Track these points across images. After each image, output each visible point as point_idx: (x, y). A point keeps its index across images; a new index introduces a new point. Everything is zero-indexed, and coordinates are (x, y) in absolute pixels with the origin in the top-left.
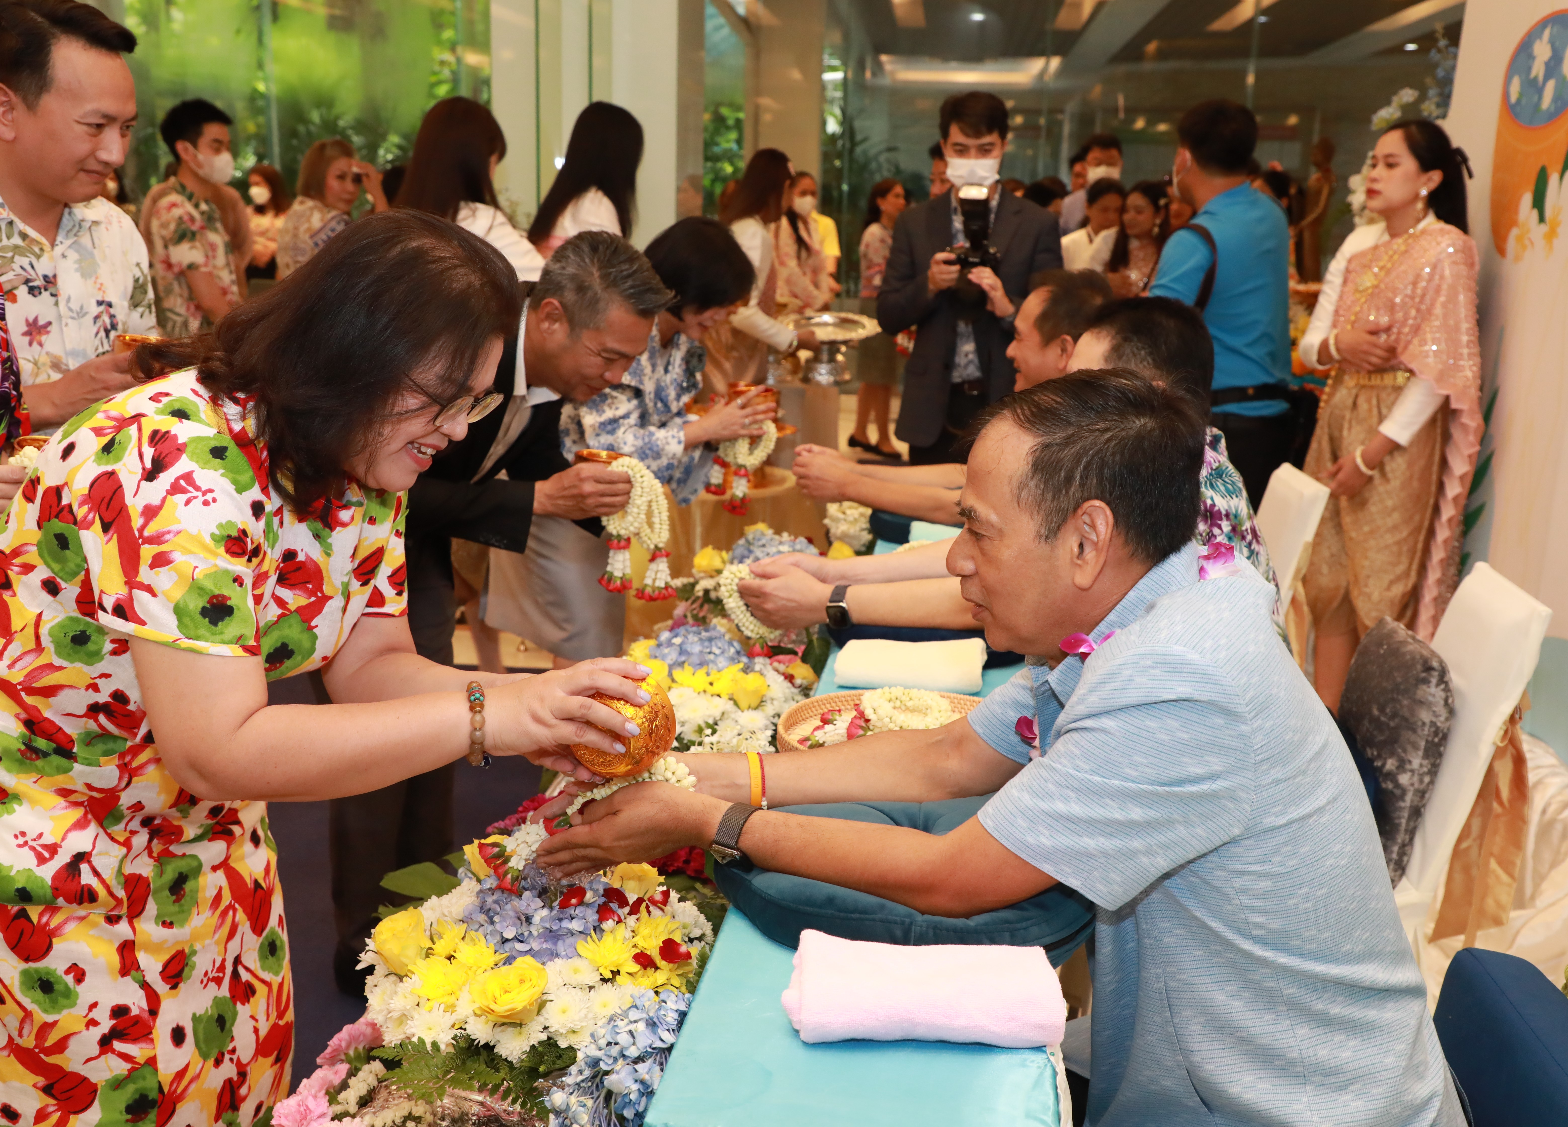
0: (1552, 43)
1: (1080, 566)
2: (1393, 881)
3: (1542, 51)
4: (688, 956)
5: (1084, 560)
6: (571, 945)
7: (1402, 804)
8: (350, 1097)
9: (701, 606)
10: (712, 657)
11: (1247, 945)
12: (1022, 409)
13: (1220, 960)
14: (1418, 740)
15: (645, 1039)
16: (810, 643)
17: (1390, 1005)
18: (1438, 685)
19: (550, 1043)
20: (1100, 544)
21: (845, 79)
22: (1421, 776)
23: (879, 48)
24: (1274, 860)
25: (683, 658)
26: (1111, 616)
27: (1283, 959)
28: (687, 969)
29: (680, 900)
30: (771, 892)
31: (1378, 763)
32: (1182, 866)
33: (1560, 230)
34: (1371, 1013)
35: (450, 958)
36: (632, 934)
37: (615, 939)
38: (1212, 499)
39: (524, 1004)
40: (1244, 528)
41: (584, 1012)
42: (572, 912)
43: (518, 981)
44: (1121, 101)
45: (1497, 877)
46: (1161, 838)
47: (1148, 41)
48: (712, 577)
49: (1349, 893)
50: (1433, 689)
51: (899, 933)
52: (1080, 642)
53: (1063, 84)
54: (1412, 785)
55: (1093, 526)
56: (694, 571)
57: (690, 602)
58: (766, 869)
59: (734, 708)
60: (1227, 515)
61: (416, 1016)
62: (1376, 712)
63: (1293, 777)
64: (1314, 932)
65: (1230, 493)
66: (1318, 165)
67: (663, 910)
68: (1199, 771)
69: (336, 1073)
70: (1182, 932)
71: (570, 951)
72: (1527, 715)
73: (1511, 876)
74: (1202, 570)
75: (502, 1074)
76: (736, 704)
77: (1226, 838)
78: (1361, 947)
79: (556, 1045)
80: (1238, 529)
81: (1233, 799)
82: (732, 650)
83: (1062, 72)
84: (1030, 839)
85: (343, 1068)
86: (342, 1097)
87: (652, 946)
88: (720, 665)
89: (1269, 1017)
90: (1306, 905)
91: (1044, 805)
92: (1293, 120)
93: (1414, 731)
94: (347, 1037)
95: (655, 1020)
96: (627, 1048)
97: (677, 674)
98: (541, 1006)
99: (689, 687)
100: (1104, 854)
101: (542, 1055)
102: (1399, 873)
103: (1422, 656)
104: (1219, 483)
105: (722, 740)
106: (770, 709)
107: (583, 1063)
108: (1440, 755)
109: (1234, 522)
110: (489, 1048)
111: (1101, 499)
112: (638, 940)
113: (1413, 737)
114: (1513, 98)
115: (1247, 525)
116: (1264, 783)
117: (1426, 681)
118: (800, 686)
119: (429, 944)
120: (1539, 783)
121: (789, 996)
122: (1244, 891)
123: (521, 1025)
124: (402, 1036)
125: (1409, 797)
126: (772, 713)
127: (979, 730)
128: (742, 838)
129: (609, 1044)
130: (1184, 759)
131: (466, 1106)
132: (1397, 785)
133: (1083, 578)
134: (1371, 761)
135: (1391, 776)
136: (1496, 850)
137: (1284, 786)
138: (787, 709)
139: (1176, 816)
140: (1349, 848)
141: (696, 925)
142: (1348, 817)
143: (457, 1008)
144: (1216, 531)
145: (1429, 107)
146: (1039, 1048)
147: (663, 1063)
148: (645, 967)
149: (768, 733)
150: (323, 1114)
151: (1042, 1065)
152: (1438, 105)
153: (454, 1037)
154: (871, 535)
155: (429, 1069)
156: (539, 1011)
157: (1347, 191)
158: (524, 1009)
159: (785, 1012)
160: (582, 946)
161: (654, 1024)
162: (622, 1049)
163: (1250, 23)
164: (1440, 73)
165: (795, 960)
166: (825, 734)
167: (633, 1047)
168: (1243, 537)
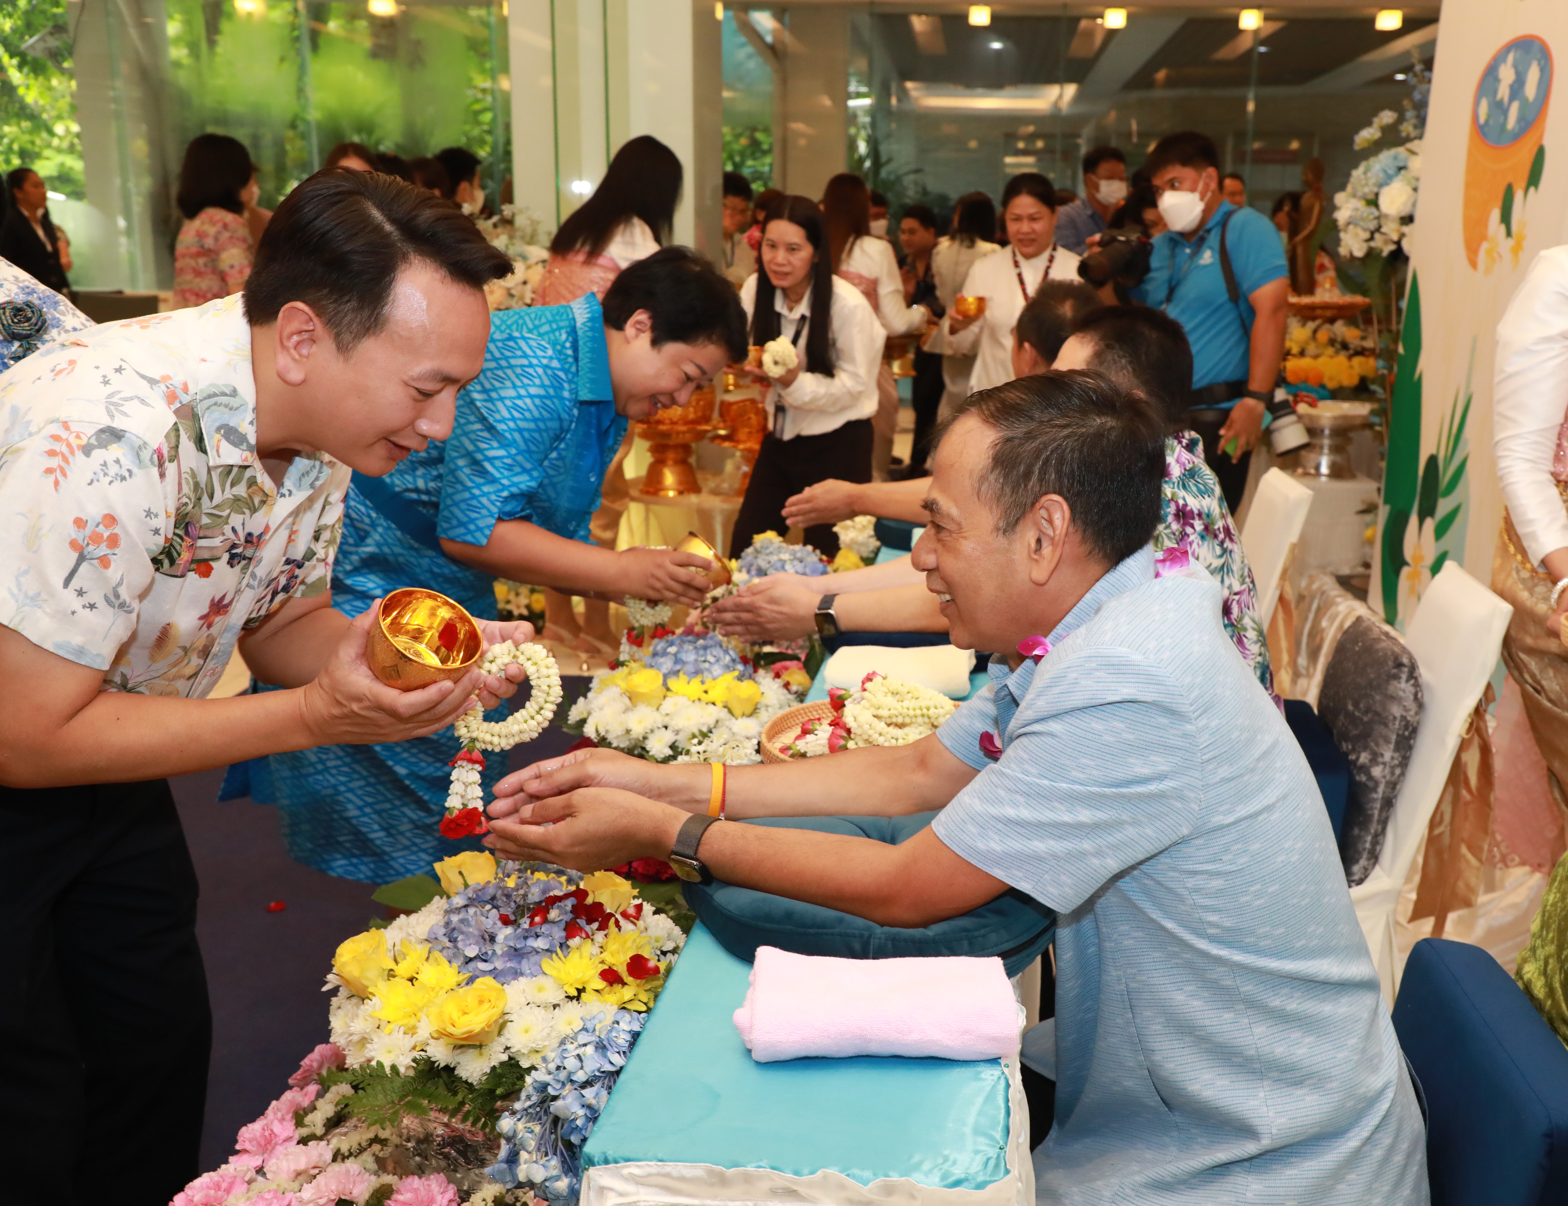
0: (1515, 66)
1: (1036, 561)
3: (1506, 74)
4: (657, 970)
5: (1040, 555)
6: (535, 964)
7: (1375, 796)
8: (317, 1119)
10: (706, 665)
11: (1202, 945)
12: (988, 406)
13: (1179, 961)
14: (1390, 733)
15: (594, 1063)
16: (812, 648)
17: (1345, 1000)
18: (1407, 681)
19: (511, 1064)
20: (1057, 538)
21: (873, 105)
22: (1393, 768)
23: (906, 74)
24: (1225, 858)
25: (678, 667)
26: (1068, 619)
27: (1238, 957)
28: (654, 982)
29: (655, 913)
31: (1352, 757)
32: (1133, 868)
33: (1525, 244)
34: (1327, 1009)
35: (411, 980)
36: (599, 950)
37: (581, 957)
38: (1184, 499)
39: (483, 1025)
40: (1216, 527)
41: (547, 1031)
42: (538, 930)
43: (476, 1002)
44: (1134, 126)
45: (1467, 862)
46: (1110, 839)
47: (1157, 70)
49: (1302, 889)
50: (1403, 685)
51: (857, 946)
52: (1036, 644)
53: (1081, 109)
54: (1384, 777)
55: (1050, 521)
58: (728, 882)
59: (729, 716)
60: (1200, 515)
61: (376, 1040)
62: (1350, 707)
63: (1242, 776)
64: (1268, 929)
65: (1202, 493)
66: (1311, 186)
67: (635, 924)
68: (1146, 771)
69: (307, 1093)
70: (1141, 934)
71: (535, 968)
73: (1480, 860)
74: (1156, 572)
75: (460, 1097)
76: (730, 712)
77: (1174, 838)
78: (1315, 942)
79: (517, 1065)
80: (1211, 528)
81: (1182, 798)
82: (728, 658)
83: (1078, 98)
84: (981, 845)
85: (313, 1088)
86: (308, 1119)
87: (619, 961)
88: (715, 674)
89: (1228, 1016)
90: (1259, 902)
91: (994, 811)
92: (1295, 145)
93: (1386, 725)
94: (318, 1057)
95: (605, 1043)
96: (574, 1073)
97: (672, 683)
98: (501, 1027)
99: (684, 695)
100: (1055, 856)
101: (501, 1076)
102: (1372, 861)
103: (1393, 652)
104: (1191, 483)
105: (709, 749)
106: (762, 716)
107: (531, 1089)
108: (1410, 748)
109: (1206, 520)
110: (449, 1070)
111: (1060, 494)
112: (606, 956)
113: (1385, 731)
114: (1482, 119)
115: (1220, 524)
116: (1212, 782)
117: (1397, 677)
118: (796, 693)
119: (392, 965)
121: (741, 1016)
122: (1197, 890)
123: (480, 1046)
124: (363, 1059)
125: (1381, 789)
126: (763, 719)
127: (946, 742)
128: (701, 849)
129: (558, 1068)
130: (1129, 760)
131: (432, 1126)
132: (1370, 778)
133: (1040, 573)
135: (1365, 769)
136: (1466, 835)
137: (1232, 785)
138: (779, 714)
139: (1124, 817)
140: (1299, 845)
141: (669, 937)
142: (1299, 814)
143: (418, 1030)
144: (1189, 530)
145: (1407, 128)
146: (994, 1061)
147: (610, 1088)
148: (611, 984)
149: (755, 742)
150: (288, 1139)
151: (995, 1078)
152: (1415, 127)
153: (414, 1060)
154: (878, 543)
155: (386, 1095)
156: (499, 1034)
157: (1334, 208)
158: (483, 1032)
159: (738, 1030)
160: (547, 964)
161: (604, 1048)
162: (570, 1074)
163: (1250, 52)
164: (1417, 96)
165: (751, 978)
166: (805, 745)
167: (581, 1072)
168: (1216, 536)
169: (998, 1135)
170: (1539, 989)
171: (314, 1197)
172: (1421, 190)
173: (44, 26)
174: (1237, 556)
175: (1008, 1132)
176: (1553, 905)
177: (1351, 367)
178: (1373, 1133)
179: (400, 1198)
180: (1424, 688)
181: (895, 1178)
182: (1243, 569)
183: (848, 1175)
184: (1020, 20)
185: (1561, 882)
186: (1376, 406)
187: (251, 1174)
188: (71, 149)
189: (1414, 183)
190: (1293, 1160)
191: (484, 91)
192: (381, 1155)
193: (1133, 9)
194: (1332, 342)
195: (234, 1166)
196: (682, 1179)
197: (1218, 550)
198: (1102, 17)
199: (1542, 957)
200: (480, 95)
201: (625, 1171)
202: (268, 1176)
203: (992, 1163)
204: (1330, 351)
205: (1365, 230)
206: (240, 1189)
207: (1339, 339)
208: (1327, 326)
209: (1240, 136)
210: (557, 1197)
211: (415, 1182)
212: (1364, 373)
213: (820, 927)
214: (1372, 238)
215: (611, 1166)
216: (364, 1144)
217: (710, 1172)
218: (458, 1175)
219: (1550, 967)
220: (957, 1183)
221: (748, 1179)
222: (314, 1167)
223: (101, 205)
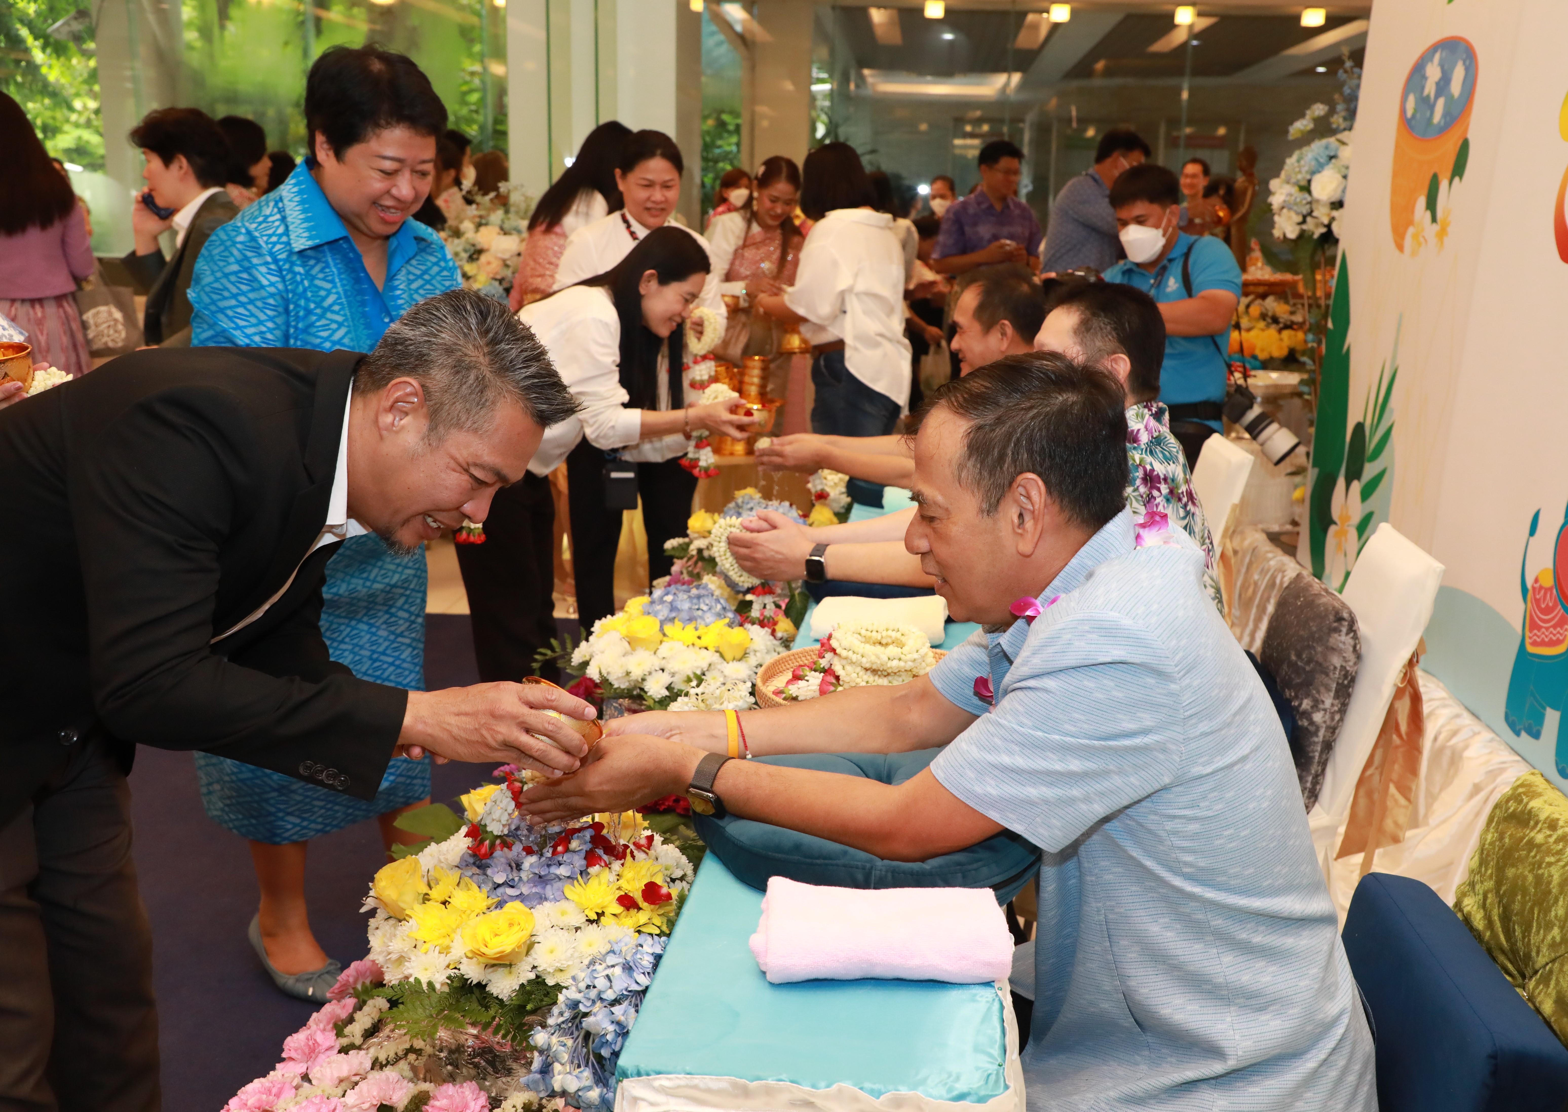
0: (1442, 65)
1: (1021, 535)
2: (1307, 807)
3: (1433, 72)
4: (669, 896)
5: (1024, 529)
6: (558, 890)
7: (1316, 739)
8: (355, 1030)
9: (696, 563)
10: (700, 613)
11: (1178, 882)
12: (956, 397)
13: (1154, 896)
14: (1330, 682)
15: (622, 983)
16: (792, 597)
17: (1306, 933)
18: (1347, 634)
19: (539, 981)
20: (1037, 511)
21: (832, 90)
22: (1333, 714)
23: (863, 63)
24: (1202, 805)
25: (673, 615)
26: (1056, 582)
27: (1210, 894)
28: (668, 908)
29: (664, 843)
30: (743, 839)
31: (1295, 703)
32: (1119, 812)
33: (1450, 229)
34: (1288, 941)
35: (444, 903)
36: (616, 878)
37: (600, 884)
38: (1151, 464)
39: (513, 947)
40: (1180, 491)
41: (570, 951)
42: (560, 859)
43: (507, 925)
44: (1074, 113)
45: (1396, 801)
46: (1097, 787)
47: (1097, 60)
48: (704, 537)
49: (1271, 832)
50: (1343, 638)
51: (860, 877)
52: (1028, 605)
53: (1024, 96)
54: (1325, 722)
55: (1029, 497)
56: (689, 532)
57: (685, 559)
58: (740, 816)
59: (720, 660)
60: (1165, 480)
61: (413, 958)
62: (1293, 658)
63: (1220, 730)
64: (1240, 869)
65: (1168, 460)
66: (1243, 170)
67: (647, 854)
68: (1132, 727)
69: (344, 1007)
70: (1120, 870)
71: (558, 894)
72: (1422, 659)
73: (1409, 800)
74: (1138, 537)
75: (492, 1012)
76: (722, 656)
77: (1158, 786)
78: (1281, 881)
79: (544, 983)
80: (1175, 491)
81: (1164, 750)
82: (719, 607)
83: (1022, 86)
84: (978, 789)
85: (350, 1002)
86: (348, 1030)
87: (635, 888)
88: (708, 621)
89: (1198, 947)
90: (1231, 845)
91: (991, 758)
92: (1222, 131)
93: (1327, 675)
94: (354, 973)
95: (631, 964)
96: (604, 992)
97: (668, 628)
98: (530, 947)
99: (679, 641)
100: (1046, 802)
101: (530, 993)
102: (1312, 800)
103: (1334, 607)
104: (1158, 450)
105: (707, 691)
106: (753, 660)
107: (563, 1006)
108: (1349, 695)
109: (1171, 485)
110: (481, 986)
111: (1034, 472)
112: (622, 883)
113: (1326, 680)
114: (1409, 114)
115: (1183, 488)
116: (1192, 736)
117: (1337, 630)
118: (782, 640)
119: (425, 890)
120: (1431, 714)
121: (756, 940)
122: (1175, 833)
123: (510, 965)
124: (401, 976)
125: (1321, 733)
126: (755, 664)
127: (938, 684)
128: (716, 783)
129: (588, 987)
130: (1120, 716)
131: (463, 1038)
132: (1312, 723)
133: (1024, 546)
134: (1289, 701)
135: (1307, 715)
136: (1395, 776)
137: (1210, 738)
138: (769, 660)
139: (1112, 767)
141: (678, 866)
142: (1270, 764)
143: (452, 950)
144: (1155, 493)
145: (1337, 120)
146: (988, 984)
147: (637, 1006)
148: (628, 909)
149: (749, 684)
150: (330, 1048)
151: (990, 1000)
152: (1345, 119)
153: (449, 978)
154: (849, 500)
155: (425, 1009)
156: (527, 953)
157: (1269, 193)
158: (513, 952)
159: (753, 955)
160: (569, 890)
161: (630, 968)
162: (600, 993)
163: (1184, 46)
164: (1347, 90)
165: (763, 905)
166: (798, 689)
167: (610, 991)
168: (1180, 500)
169: (996, 1051)
170: (1479, 922)
171: (358, 1102)
172: (1350, 178)
173: (67, 11)
174: (1198, 519)
175: (1005, 1051)
176: (1490, 844)
177: (1281, 340)
178: (1330, 1054)
179: (437, 1103)
180: (1362, 641)
181: (904, 1091)
182: (1203, 531)
183: (861, 1089)
184: (971, 14)
185: (1498, 823)
186: (1305, 376)
187: (298, 1080)
188: (88, 124)
189: (1344, 171)
190: (1255, 1078)
191: (473, 74)
192: (416, 1063)
193: (1076, 5)
194: (1263, 316)
195: (284, 1073)
196: (709, 1091)
197: (1182, 513)
198: (1048, 12)
199: (1481, 892)
200: (468, 78)
201: (657, 1084)
202: (313, 1082)
203: (993, 1078)
204: (1262, 324)
205: (1297, 213)
206: (289, 1094)
207: (1270, 314)
208: (1259, 301)
209: (1174, 123)
210: (589, 1106)
211: (450, 1089)
212: (1293, 345)
213: (825, 858)
214: (1304, 222)
215: (644, 1078)
216: (400, 1053)
217: (735, 1085)
218: (487, 1083)
219: (1489, 901)
220: (961, 1097)
221: (769, 1091)
222: (355, 1075)
223: (117, 176)
